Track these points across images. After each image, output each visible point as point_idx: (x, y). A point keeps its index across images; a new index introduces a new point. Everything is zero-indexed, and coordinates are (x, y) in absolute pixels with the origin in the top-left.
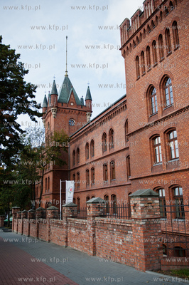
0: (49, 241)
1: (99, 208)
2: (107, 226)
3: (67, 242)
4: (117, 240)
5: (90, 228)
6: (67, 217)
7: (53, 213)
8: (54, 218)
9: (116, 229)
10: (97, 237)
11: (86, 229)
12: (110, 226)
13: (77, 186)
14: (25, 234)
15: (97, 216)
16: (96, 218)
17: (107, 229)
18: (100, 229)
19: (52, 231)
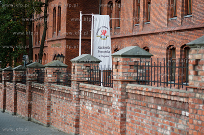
0: (49, 124)
1: (137, 66)
2: (147, 100)
3: (77, 126)
4: (162, 127)
5: (116, 103)
6: (79, 82)
7: (58, 73)
8: (58, 83)
9: (162, 106)
10: (128, 120)
11: (110, 105)
12: (152, 100)
13: (115, 25)
14: (9, 110)
15: (131, 82)
16: (129, 86)
17: (146, 106)
18: (134, 105)
19: (54, 107)
